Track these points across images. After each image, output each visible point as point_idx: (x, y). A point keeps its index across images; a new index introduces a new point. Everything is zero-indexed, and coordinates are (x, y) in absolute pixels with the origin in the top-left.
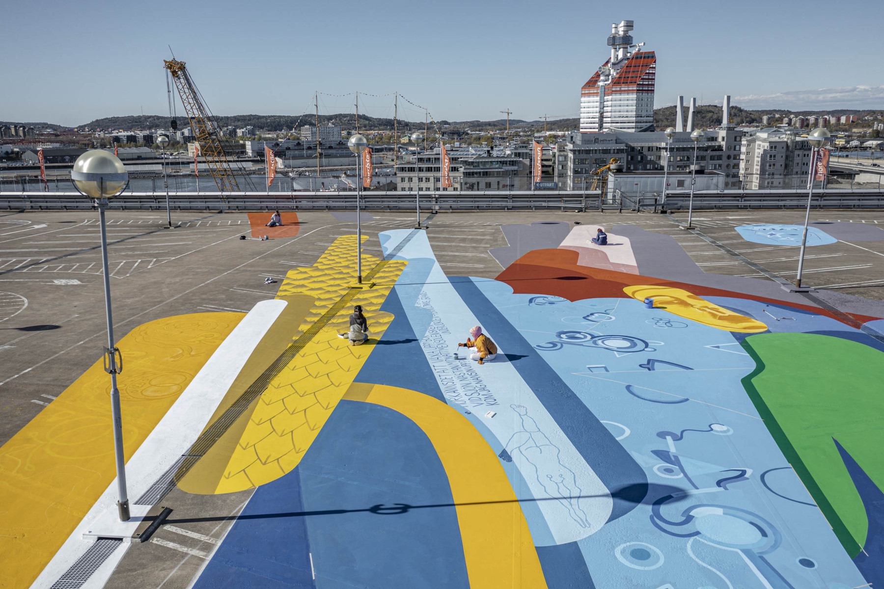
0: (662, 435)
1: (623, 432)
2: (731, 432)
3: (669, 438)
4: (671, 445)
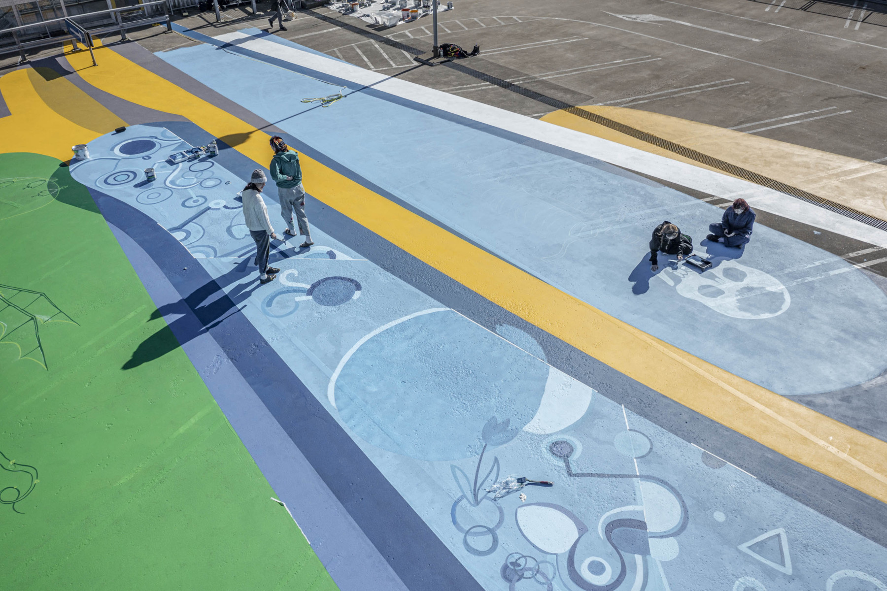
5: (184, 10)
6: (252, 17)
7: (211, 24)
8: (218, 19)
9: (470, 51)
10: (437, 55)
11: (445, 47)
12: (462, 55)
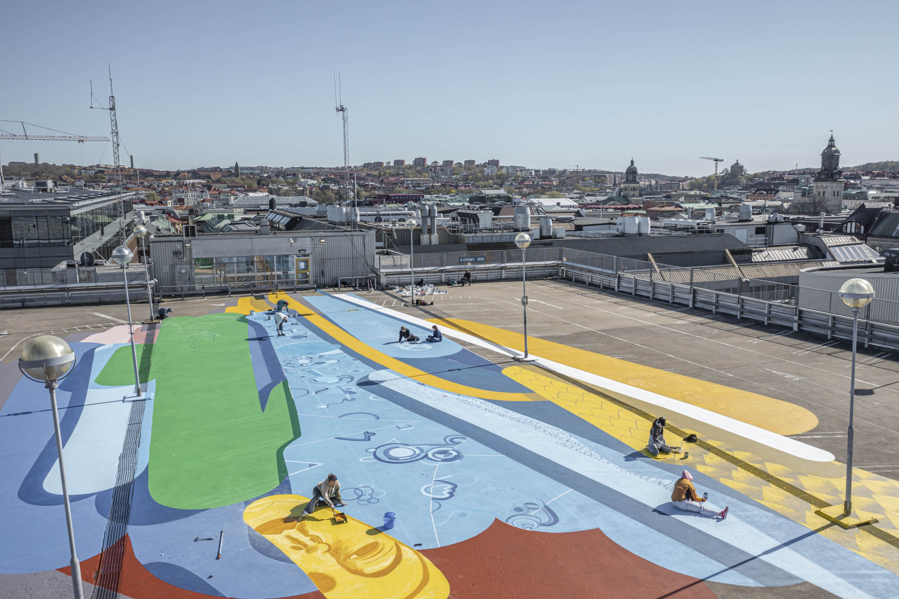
0: (353, 399)
1: (373, 397)
2: (317, 406)
3: (349, 398)
4: (348, 396)
5: (327, 286)
6: (356, 290)
7: (335, 291)
8: (339, 290)
9: (429, 303)
10: (413, 303)
11: (417, 301)
12: (424, 304)
